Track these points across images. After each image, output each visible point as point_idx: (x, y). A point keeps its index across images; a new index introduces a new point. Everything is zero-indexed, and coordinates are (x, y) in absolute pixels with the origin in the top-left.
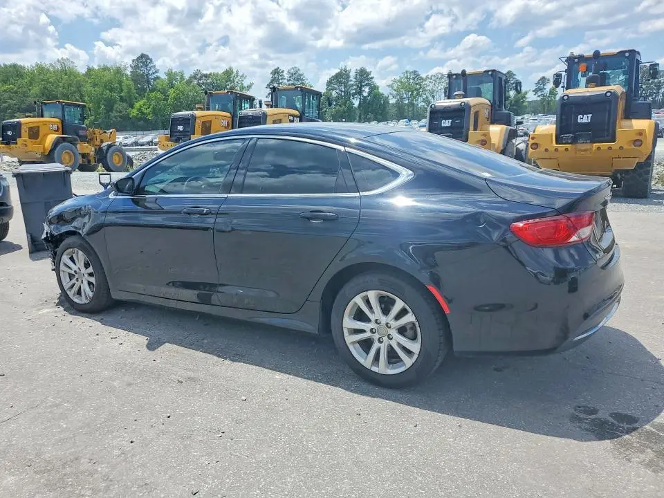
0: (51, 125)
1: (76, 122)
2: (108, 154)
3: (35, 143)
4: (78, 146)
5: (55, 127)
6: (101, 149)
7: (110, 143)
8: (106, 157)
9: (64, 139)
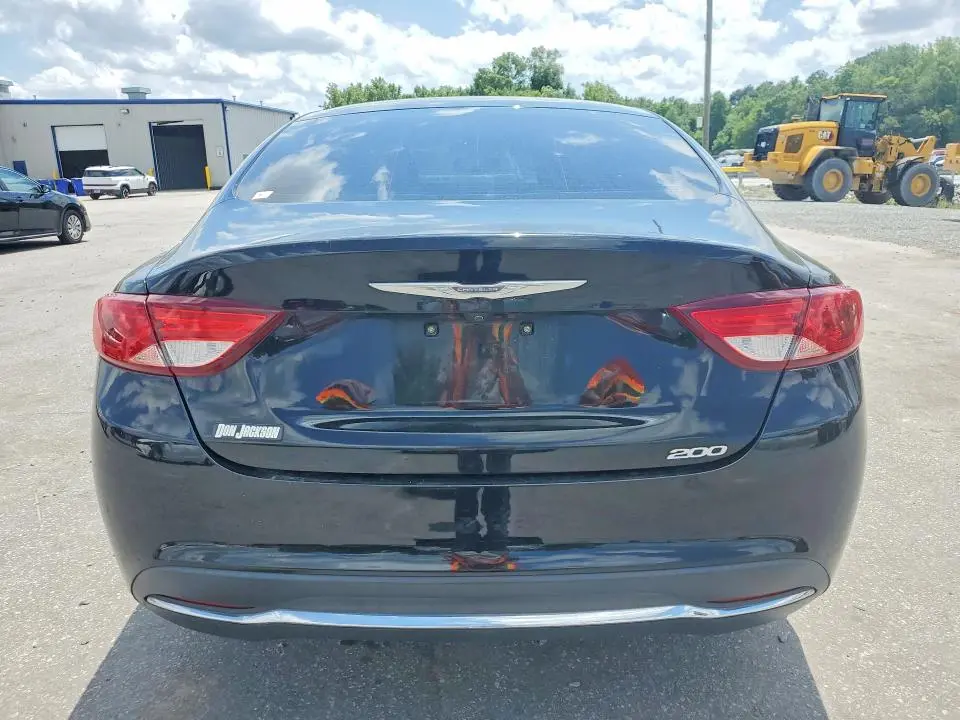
0: (820, 133)
1: (863, 126)
2: (905, 178)
3: (793, 159)
4: (855, 164)
5: (826, 135)
6: (894, 168)
7: (912, 158)
8: (898, 182)
9: (836, 153)
